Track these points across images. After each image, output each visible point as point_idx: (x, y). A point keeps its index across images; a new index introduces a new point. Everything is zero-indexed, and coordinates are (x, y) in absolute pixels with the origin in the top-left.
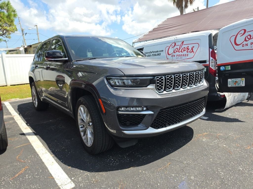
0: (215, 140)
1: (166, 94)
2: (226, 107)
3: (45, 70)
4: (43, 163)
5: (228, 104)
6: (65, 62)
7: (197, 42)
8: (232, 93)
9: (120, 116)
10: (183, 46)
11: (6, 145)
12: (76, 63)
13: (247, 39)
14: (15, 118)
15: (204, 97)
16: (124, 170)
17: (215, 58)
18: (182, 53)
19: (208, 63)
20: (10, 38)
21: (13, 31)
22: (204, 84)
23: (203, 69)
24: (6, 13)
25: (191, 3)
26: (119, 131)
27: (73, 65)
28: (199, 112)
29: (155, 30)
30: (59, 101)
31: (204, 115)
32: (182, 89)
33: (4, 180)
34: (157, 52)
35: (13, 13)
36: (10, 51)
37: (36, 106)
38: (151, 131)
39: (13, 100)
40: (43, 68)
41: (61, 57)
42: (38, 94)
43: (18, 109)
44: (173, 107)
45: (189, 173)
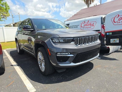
0: (104, 69)
1: (80, 47)
3: (23, 35)
4: (21, 79)
5: (110, 52)
6: (32, 31)
7: (95, 21)
8: (113, 46)
10: (89, 23)
11: (4, 70)
13: (120, 20)
14: (8, 58)
15: (99, 48)
17: (104, 29)
19: (100, 31)
20: (6, 19)
21: (8, 16)
22: (98, 42)
23: (98, 34)
24: (5, 8)
25: (93, 2)
26: (57, 64)
27: (36, 32)
28: (96, 55)
29: (75, 15)
30: (29, 50)
31: (99, 57)
32: (87, 44)
33: (3, 87)
34: (76, 26)
35: (8, 7)
36: (7, 25)
37: (18, 52)
39: (8, 49)
40: (22, 34)
41: (30, 29)
42: (19, 46)
43: (10, 53)
44: (82, 53)
45: (91, 85)
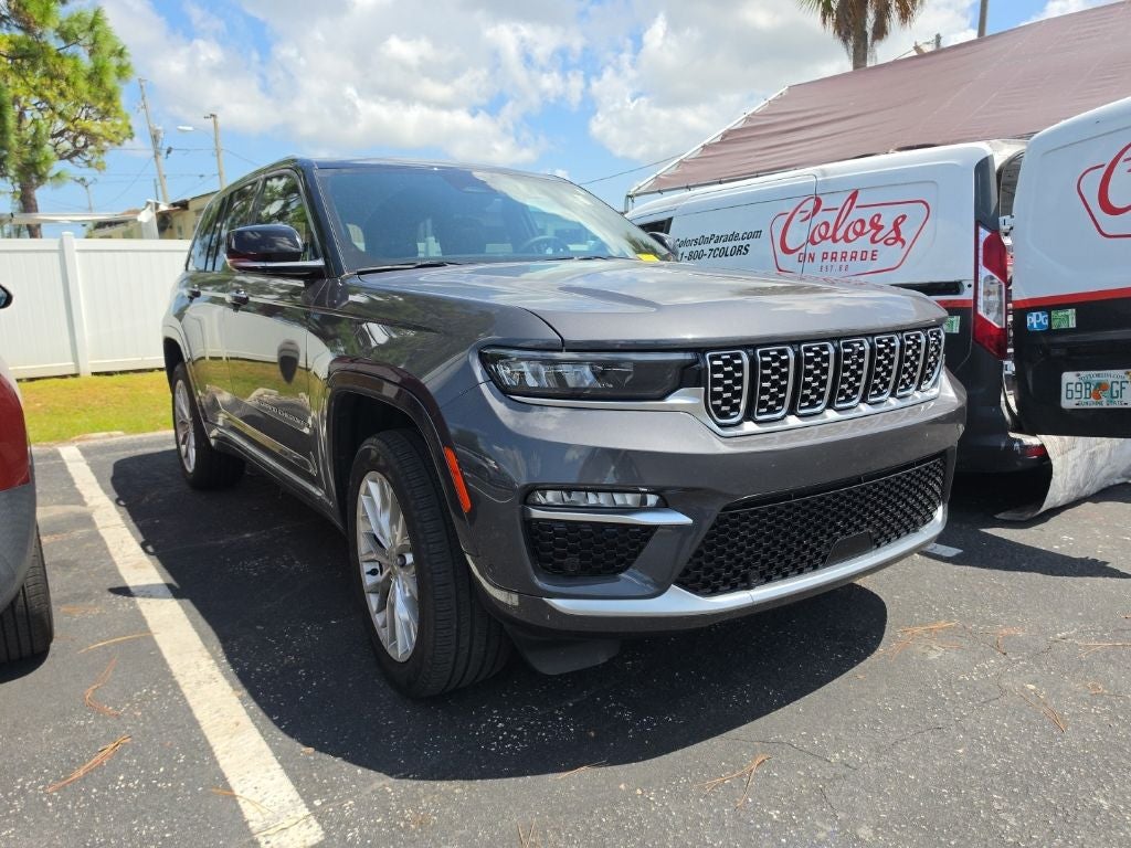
0: (984, 657)
1: (752, 436)
2: (1047, 505)
4: (195, 724)
5: (1057, 493)
6: (311, 276)
7: (919, 194)
8: (1081, 441)
9: (535, 530)
10: (855, 214)
11: (47, 636)
12: (356, 281)
14: (96, 517)
15: (942, 454)
16: (551, 778)
17: (1002, 273)
18: (849, 248)
19: (967, 295)
20: (100, 167)
21: (117, 138)
22: (943, 392)
23: (940, 323)
24: (86, 63)
25: (905, 14)
26: (532, 596)
27: (347, 290)
28: (913, 526)
29: (729, 138)
31: (940, 539)
32: (831, 415)
33: (23, 791)
34: (734, 237)
35: (114, 62)
36: (100, 225)
37: (190, 468)
38: (678, 603)
39: (99, 438)
40: (222, 301)
42: (200, 416)
43: (114, 480)
44: (787, 496)
45: (851, 809)
